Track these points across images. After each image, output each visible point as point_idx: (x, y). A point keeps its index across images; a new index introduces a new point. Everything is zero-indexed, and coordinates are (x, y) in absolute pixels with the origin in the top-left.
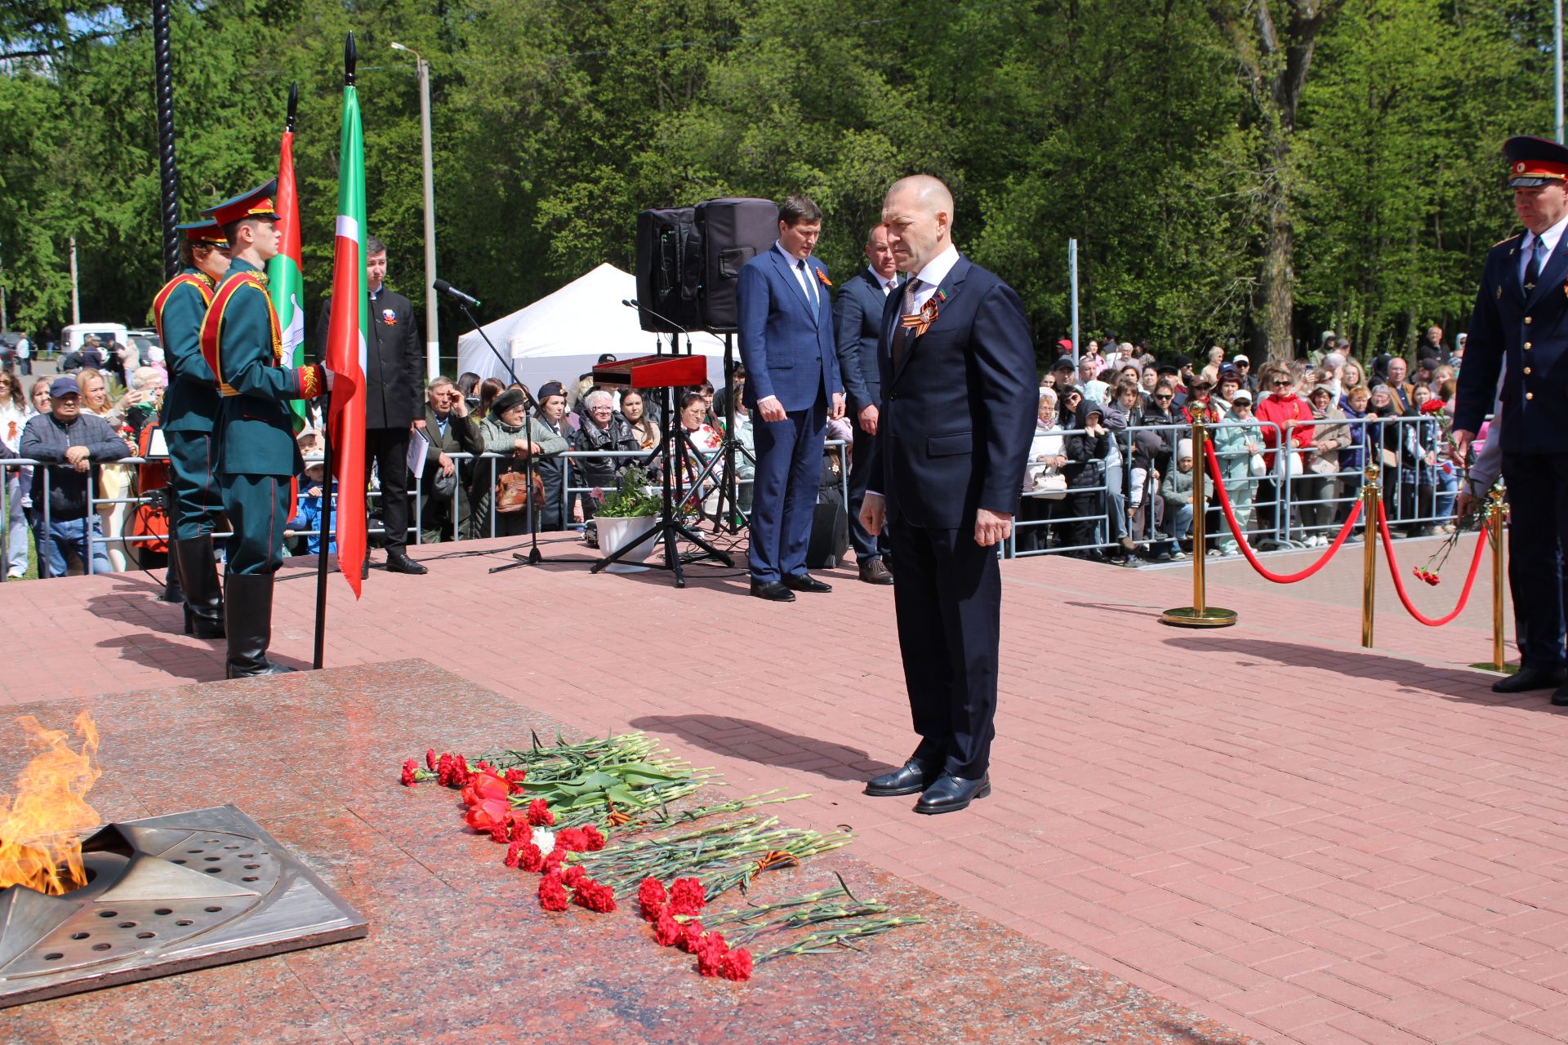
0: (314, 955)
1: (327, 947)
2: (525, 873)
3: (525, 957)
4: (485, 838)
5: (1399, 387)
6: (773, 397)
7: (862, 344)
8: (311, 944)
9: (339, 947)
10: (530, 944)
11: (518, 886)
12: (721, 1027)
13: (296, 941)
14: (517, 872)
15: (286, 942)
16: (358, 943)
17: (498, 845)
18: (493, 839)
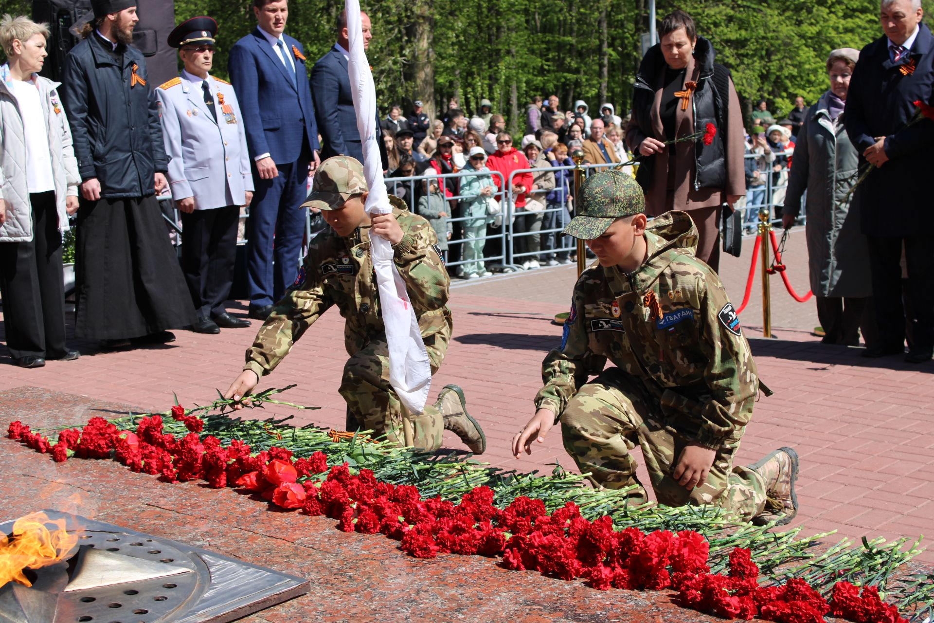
0: (281, 610)
1: (287, 604)
2: (368, 536)
3: (453, 592)
4: (296, 513)
5: (599, 142)
6: (268, 154)
7: (339, 110)
8: (274, 603)
9: (294, 602)
10: (442, 582)
11: (377, 544)
12: (661, 620)
13: (264, 601)
14: (361, 536)
15: (258, 603)
16: (305, 600)
17: (314, 518)
18: (305, 513)
